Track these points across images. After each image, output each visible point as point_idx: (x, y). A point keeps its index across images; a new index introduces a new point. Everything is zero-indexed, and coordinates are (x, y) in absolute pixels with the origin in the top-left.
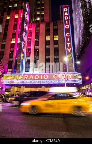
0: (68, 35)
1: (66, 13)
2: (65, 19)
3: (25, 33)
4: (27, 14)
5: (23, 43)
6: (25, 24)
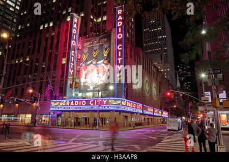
0: (120, 47)
1: (120, 16)
2: (119, 25)
3: (73, 52)
4: (76, 27)
5: (71, 65)
6: (74, 41)
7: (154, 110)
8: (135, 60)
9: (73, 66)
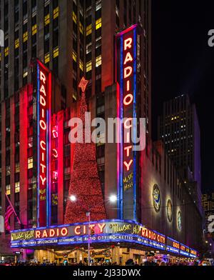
1: (128, 54)
2: (126, 76)
3: (42, 142)
4: (44, 92)
5: (41, 167)
6: (41, 121)
7: (180, 246)
8: (153, 161)
9: (45, 169)
